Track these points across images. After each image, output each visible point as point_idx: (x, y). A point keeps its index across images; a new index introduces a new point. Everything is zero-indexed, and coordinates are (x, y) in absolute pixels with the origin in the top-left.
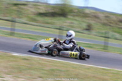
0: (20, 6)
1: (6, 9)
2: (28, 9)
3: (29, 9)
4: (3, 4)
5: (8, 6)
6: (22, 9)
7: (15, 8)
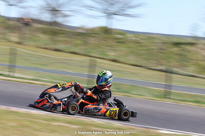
0: (184, 46)
1: (161, 51)
2: (197, 52)
3: (199, 51)
4: (155, 43)
5: (163, 47)
6: (188, 51)
7: (175, 49)
